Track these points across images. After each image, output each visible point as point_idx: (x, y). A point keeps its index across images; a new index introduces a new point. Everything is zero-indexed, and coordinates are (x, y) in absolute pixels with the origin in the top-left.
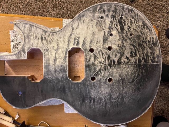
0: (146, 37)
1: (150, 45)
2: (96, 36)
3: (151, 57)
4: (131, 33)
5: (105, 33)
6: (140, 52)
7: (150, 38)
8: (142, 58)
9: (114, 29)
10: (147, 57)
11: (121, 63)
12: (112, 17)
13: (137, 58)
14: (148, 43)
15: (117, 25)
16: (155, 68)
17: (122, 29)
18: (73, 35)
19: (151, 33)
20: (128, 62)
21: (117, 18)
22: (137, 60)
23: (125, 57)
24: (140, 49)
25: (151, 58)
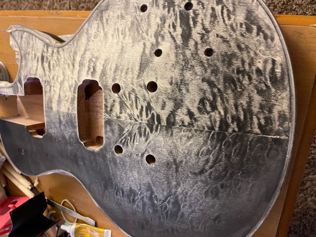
0: (252, 59)
1: (260, 83)
2: (126, 56)
3: (261, 116)
4: (208, 47)
5: (144, 49)
6: (227, 101)
7: (266, 62)
8: (233, 118)
9: (166, 37)
10: (248, 116)
11: (174, 124)
12: (166, 4)
13: (217, 115)
14: (254, 76)
15: (174, 27)
16: (270, 149)
17: (186, 36)
18: (88, 53)
19: (268, 47)
20: (191, 124)
21: (179, 6)
22: (215, 122)
23: (185, 111)
24: (229, 91)
25: (259, 119)
